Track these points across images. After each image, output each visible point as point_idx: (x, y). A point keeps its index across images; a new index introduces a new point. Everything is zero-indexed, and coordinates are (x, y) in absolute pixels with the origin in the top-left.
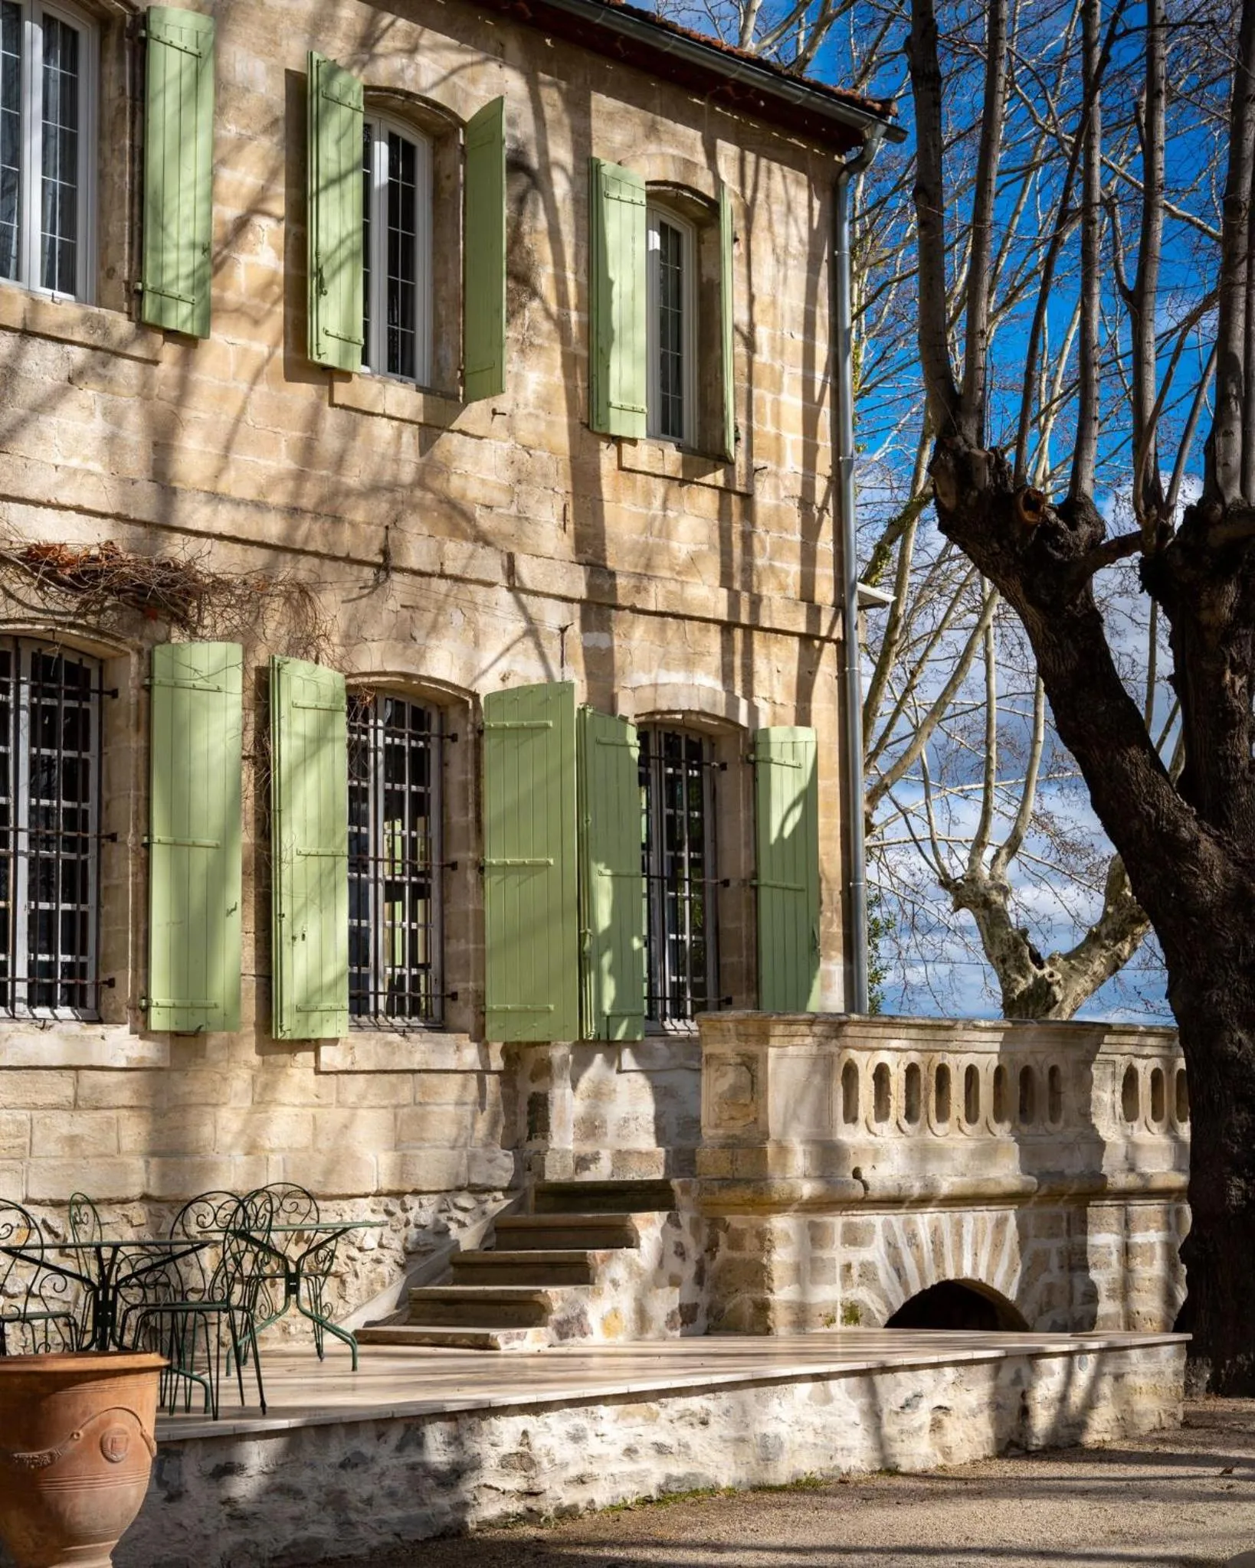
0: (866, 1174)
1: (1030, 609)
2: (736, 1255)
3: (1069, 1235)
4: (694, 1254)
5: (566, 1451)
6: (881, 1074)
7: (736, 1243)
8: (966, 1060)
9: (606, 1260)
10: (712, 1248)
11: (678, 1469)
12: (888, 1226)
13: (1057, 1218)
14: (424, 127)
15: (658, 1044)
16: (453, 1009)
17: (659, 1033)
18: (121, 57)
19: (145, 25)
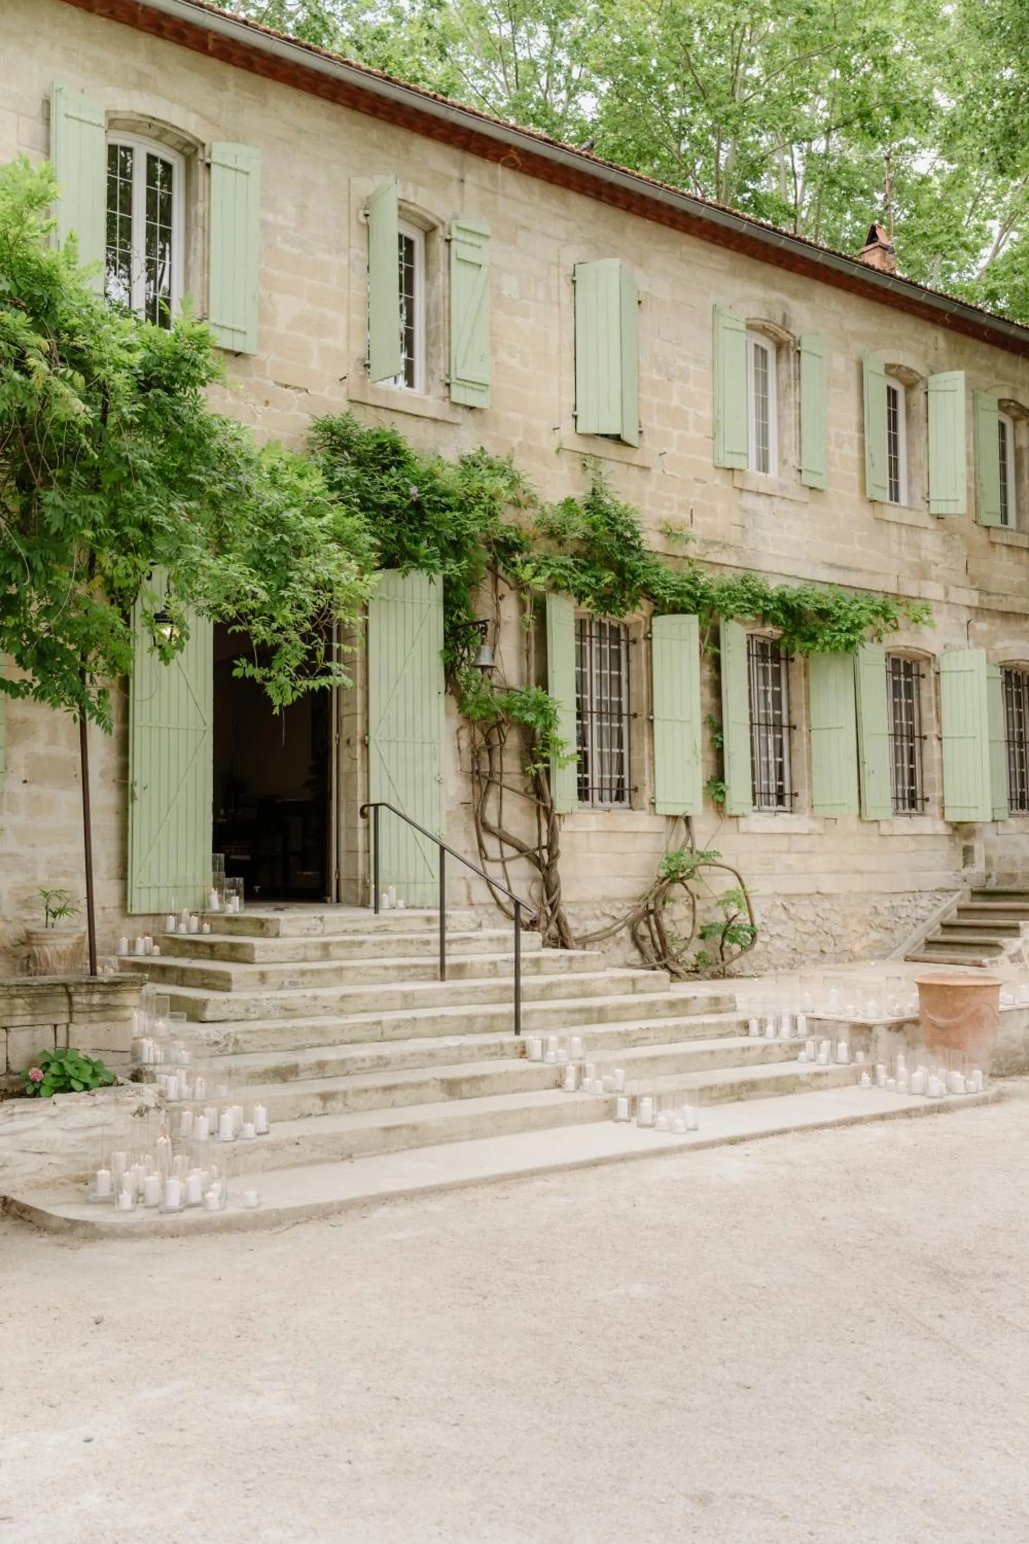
9: (1026, 926)
15: (1012, 821)
16: (927, 805)
17: (1011, 816)
18: (788, 360)
19: (799, 344)
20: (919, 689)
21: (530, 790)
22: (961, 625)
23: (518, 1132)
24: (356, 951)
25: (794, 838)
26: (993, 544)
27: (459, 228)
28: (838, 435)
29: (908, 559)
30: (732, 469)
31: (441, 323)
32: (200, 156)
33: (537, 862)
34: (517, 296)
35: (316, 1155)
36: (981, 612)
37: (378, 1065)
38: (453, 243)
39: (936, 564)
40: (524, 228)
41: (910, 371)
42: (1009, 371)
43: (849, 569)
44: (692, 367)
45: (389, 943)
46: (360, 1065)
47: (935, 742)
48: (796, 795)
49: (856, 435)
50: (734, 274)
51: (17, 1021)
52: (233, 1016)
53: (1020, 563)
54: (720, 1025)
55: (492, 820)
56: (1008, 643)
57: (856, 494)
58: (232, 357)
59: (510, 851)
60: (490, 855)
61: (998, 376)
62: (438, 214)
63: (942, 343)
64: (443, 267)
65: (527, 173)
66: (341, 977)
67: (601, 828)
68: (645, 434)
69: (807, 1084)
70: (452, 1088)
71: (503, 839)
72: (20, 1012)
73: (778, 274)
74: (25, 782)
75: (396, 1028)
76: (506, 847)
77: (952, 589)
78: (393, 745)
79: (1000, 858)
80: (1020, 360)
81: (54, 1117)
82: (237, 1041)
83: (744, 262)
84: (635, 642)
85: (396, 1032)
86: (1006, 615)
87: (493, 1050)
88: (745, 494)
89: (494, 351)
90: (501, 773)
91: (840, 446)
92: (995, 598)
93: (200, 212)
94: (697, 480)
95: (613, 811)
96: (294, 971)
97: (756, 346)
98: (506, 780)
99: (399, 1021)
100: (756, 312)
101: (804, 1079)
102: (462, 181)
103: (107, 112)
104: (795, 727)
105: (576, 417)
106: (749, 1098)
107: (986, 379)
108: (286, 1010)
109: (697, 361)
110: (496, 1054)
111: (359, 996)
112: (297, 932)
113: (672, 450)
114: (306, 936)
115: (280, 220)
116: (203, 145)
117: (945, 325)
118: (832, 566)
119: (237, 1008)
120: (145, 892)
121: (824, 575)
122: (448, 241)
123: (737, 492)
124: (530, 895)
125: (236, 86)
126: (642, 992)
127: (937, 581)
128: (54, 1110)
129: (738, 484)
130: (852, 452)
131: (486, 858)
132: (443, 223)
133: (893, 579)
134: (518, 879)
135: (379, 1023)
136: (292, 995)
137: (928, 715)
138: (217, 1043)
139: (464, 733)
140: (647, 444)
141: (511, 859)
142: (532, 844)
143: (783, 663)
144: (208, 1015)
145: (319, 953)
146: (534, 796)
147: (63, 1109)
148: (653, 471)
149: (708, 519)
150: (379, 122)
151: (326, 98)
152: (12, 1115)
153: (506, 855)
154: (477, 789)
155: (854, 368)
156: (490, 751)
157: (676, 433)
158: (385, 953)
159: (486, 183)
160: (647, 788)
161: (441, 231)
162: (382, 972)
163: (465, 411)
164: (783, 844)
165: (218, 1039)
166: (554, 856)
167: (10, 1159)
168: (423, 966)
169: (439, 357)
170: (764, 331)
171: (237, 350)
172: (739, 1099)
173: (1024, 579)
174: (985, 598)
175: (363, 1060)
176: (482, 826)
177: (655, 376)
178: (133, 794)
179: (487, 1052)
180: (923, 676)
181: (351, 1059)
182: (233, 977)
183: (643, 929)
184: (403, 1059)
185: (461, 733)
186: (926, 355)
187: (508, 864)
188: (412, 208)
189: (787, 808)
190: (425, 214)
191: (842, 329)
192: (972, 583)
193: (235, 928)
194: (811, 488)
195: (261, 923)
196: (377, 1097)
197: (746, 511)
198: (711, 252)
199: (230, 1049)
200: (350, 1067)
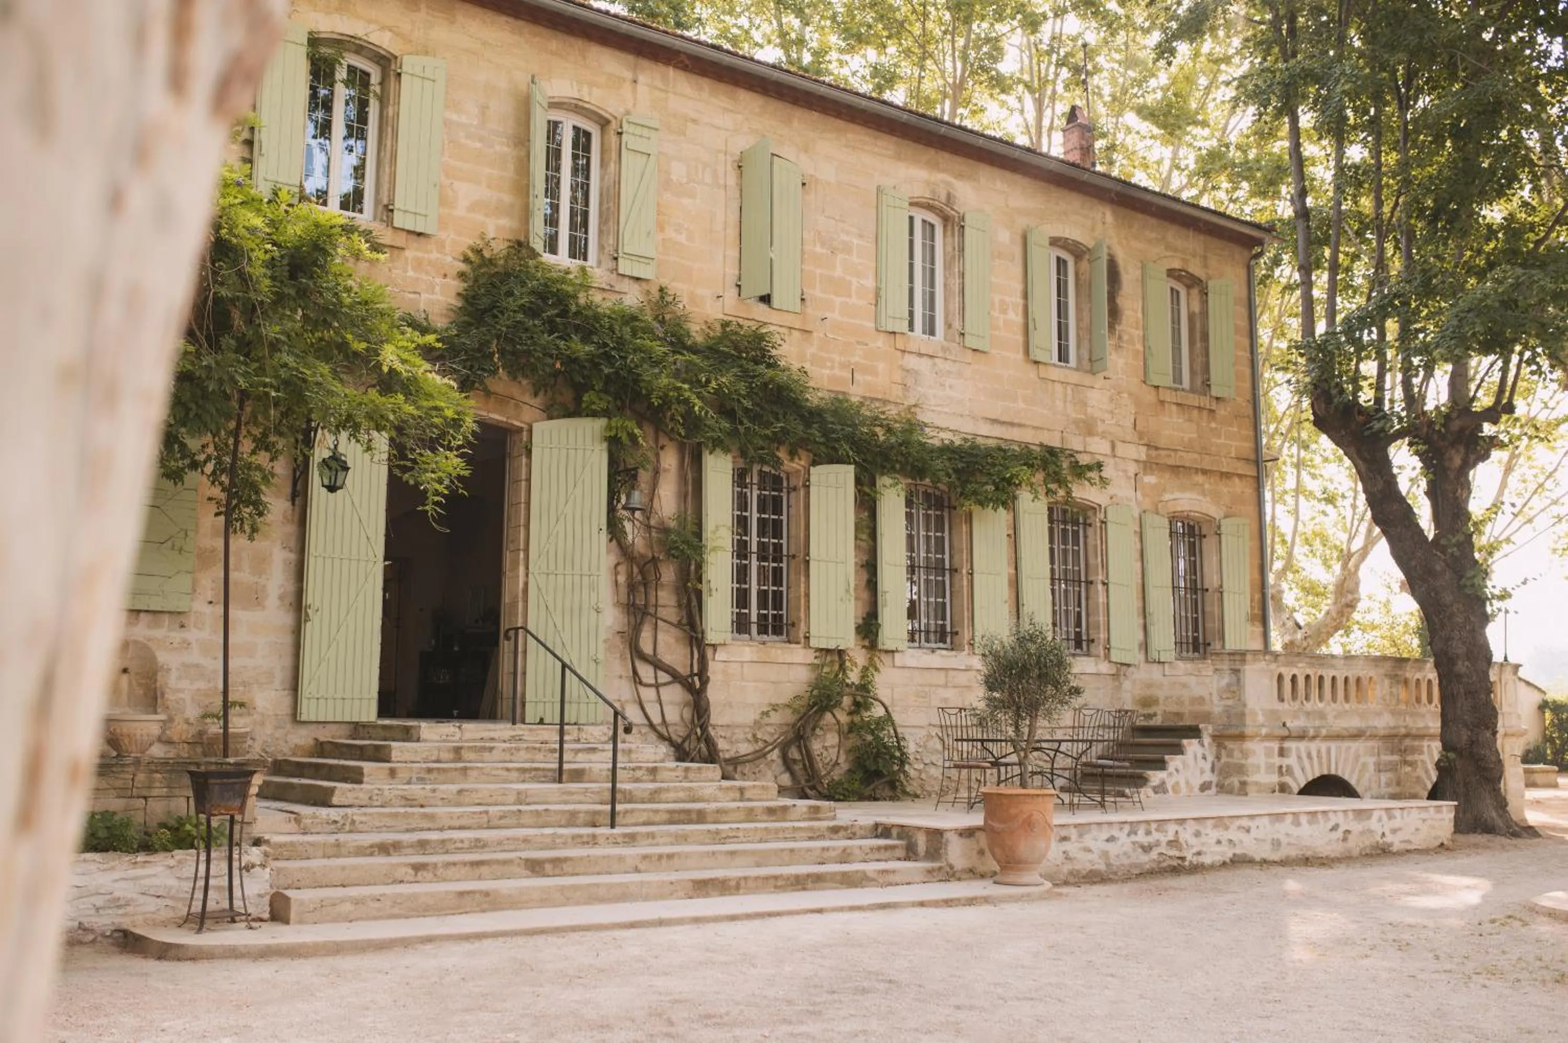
0: (1288, 725)
1: (1360, 462)
2: (1230, 760)
3: (1379, 755)
4: (1210, 758)
5: (1193, 841)
6: (1294, 679)
7: (1230, 755)
8: (1332, 673)
9: (1172, 760)
10: (1218, 757)
11: (1238, 851)
12: (1298, 749)
13: (1373, 748)
14: (1071, 252)
15: (1180, 664)
16: (1092, 646)
17: (1180, 658)
18: (953, 235)
19: (963, 220)
20: (1086, 537)
21: (684, 621)
22: (1129, 478)
23: (585, 904)
24: (486, 755)
25: (951, 673)
26: (1162, 402)
27: (629, 123)
28: (1002, 302)
29: (1074, 415)
30: (894, 333)
31: (611, 204)
32: (393, 67)
33: (688, 687)
34: (685, 180)
35: (396, 911)
36: (1149, 466)
37: (476, 847)
38: (624, 136)
39: (1103, 421)
40: (694, 121)
41: (1077, 243)
42: (1179, 243)
43: (1012, 424)
44: (855, 241)
45: (518, 749)
46: (460, 845)
47: (1100, 587)
48: (957, 633)
49: (1020, 301)
50: (898, 157)
51: (155, 792)
52: (357, 802)
53: (1190, 420)
54: (811, 829)
55: (647, 648)
56: (1177, 495)
57: (1020, 356)
58: (415, 237)
59: (664, 677)
60: (644, 680)
61: (1168, 247)
62: (611, 110)
63: (1109, 217)
64: (614, 155)
65: (698, 74)
66: (465, 775)
67: (755, 659)
68: (808, 303)
69: (873, 880)
70: (535, 867)
71: (658, 665)
72: (157, 784)
73: (945, 157)
74: (211, 602)
75: (501, 818)
76: (661, 674)
77: (1119, 445)
78: (552, 577)
79: (1167, 698)
80: (1191, 233)
81: (172, 867)
82: (353, 822)
83: (909, 147)
84: (795, 489)
85: (502, 821)
86: (1175, 469)
87: (585, 839)
88: (907, 355)
89: (661, 227)
90: (656, 606)
91: (1004, 311)
92: (1163, 453)
93: (391, 114)
94: (858, 343)
95: (769, 644)
96: (421, 768)
97: (924, 221)
98: (662, 612)
99: (504, 812)
100: (920, 192)
101: (870, 875)
102: (635, 81)
103: (310, 33)
104: (956, 570)
105: (739, 286)
106: (815, 889)
107: (1157, 250)
108: (407, 799)
109: (861, 236)
110: (588, 843)
111: (476, 791)
112: (436, 738)
113: (834, 316)
114: (444, 741)
115: (464, 119)
116: (396, 58)
117: (1112, 202)
118: (995, 421)
119: (361, 795)
120: (313, 702)
121: (985, 429)
122: (620, 134)
123: (899, 354)
124: (682, 718)
125: (428, 7)
126: (749, 800)
127: (1103, 437)
128: (172, 862)
129: (900, 345)
130: (1016, 317)
131: (641, 683)
132: (616, 118)
133: (1058, 435)
134: (672, 703)
135: (487, 812)
136: (415, 789)
137: (1094, 561)
138: (335, 822)
139: (622, 569)
140: (809, 310)
141: (665, 684)
142: (683, 670)
143: (946, 510)
144: (335, 800)
145: (451, 756)
146: (687, 628)
147: (180, 862)
148: (815, 334)
149: (869, 378)
150: (558, 33)
151: (509, 15)
152: (136, 863)
153: (660, 681)
154: (632, 619)
155: (1019, 240)
156: (645, 585)
157: (838, 300)
158: (514, 758)
159: (658, 83)
160: (802, 624)
161: (614, 125)
162: (505, 773)
163: (631, 281)
164: (940, 678)
165: (336, 819)
166: (705, 681)
167: (132, 899)
168: (544, 769)
169: (609, 234)
170: (929, 207)
171: (419, 230)
172: (804, 889)
173: (1195, 435)
174: (1153, 453)
175: (462, 841)
176: (636, 653)
177: (818, 249)
178: (307, 615)
179: (579, 840)
180: (1090, 525)
181: (451, 840)
182: (365, 771)
183: (794, 753)
184: (500, 843)
185: (619, 568)
186: (1093, 229)
187: (662, 690)
188: (587, 106)
189: (948, 645)
190: (600, 112)
191: (1007, 206)
192: (1140, 439)
193: (388, 735)
194: (974, 350)
195: (407, 729)
196: (464, 871)
197: (908, 371)
198: (876, 138)
199: (347, 828)
200: (451, 847)
